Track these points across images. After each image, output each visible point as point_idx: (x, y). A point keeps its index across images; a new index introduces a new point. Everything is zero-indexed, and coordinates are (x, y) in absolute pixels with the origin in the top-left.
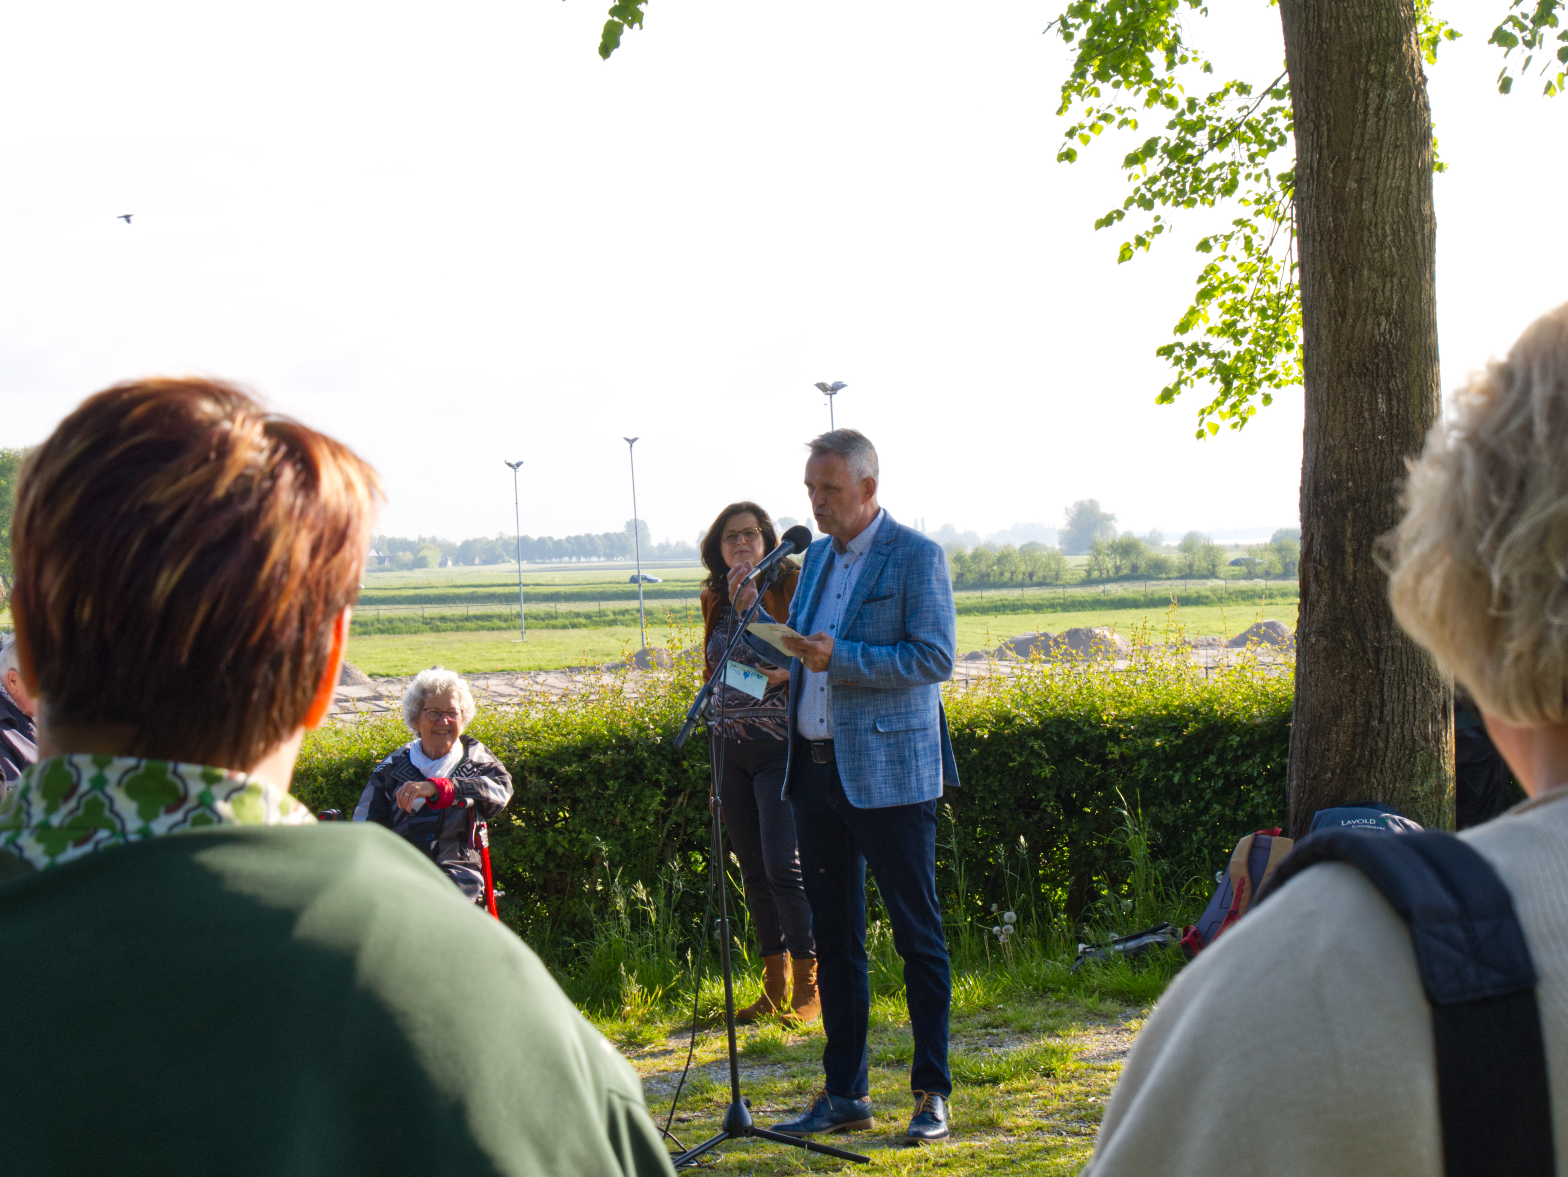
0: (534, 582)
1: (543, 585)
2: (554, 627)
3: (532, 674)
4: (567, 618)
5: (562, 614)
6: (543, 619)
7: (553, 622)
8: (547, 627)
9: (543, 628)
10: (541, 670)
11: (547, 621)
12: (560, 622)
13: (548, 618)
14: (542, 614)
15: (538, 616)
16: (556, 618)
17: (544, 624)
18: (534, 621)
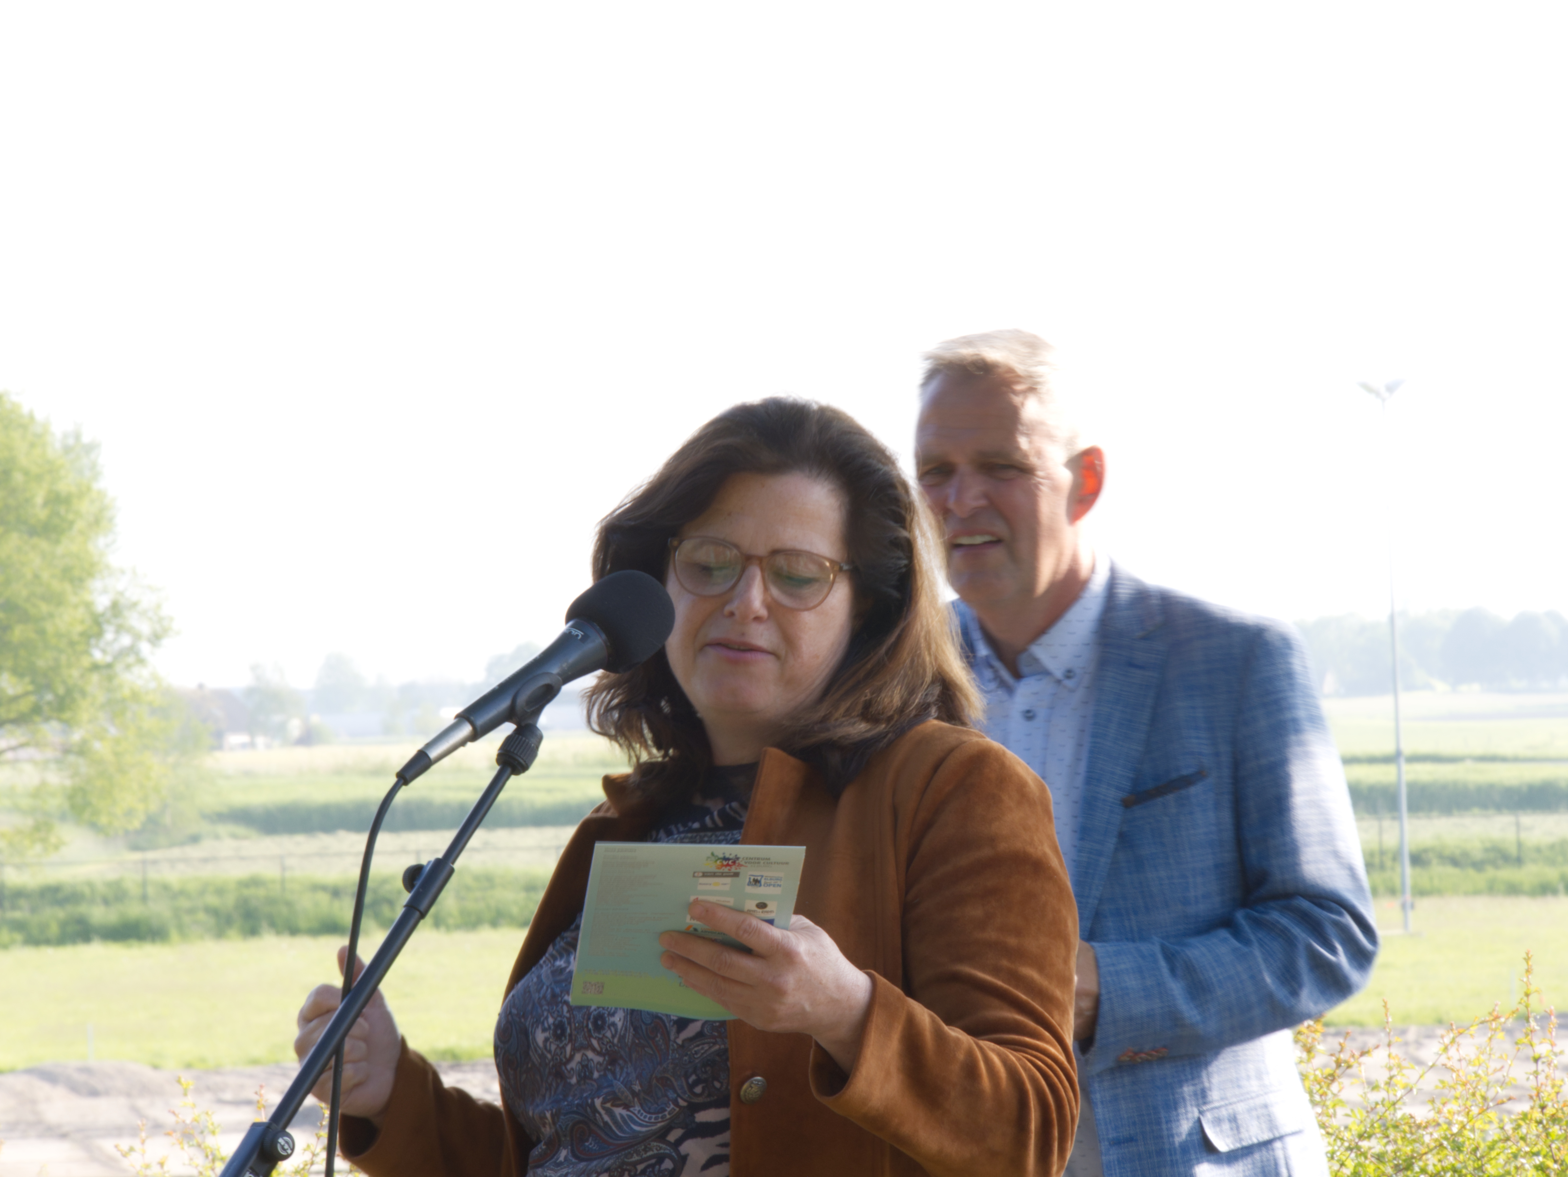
0: (1479, 750)
1: (1504, 759)
2: (1513, 890)
3: (1411, 1036)
4: (1552, 862)
5: (1538, 850)
6: (1478, 866)
7: (1507, 874)
8: (1491, 889)
9: (1476, 892)
10: (1440, 1022)
11: (1490, 872)
12: (1528, 874)
13: (1494, 864)
14: (1476, 848)
15: (1465, 854)
16: (1519, 861)
17: (1479, 879)
18: (1451, 870)
